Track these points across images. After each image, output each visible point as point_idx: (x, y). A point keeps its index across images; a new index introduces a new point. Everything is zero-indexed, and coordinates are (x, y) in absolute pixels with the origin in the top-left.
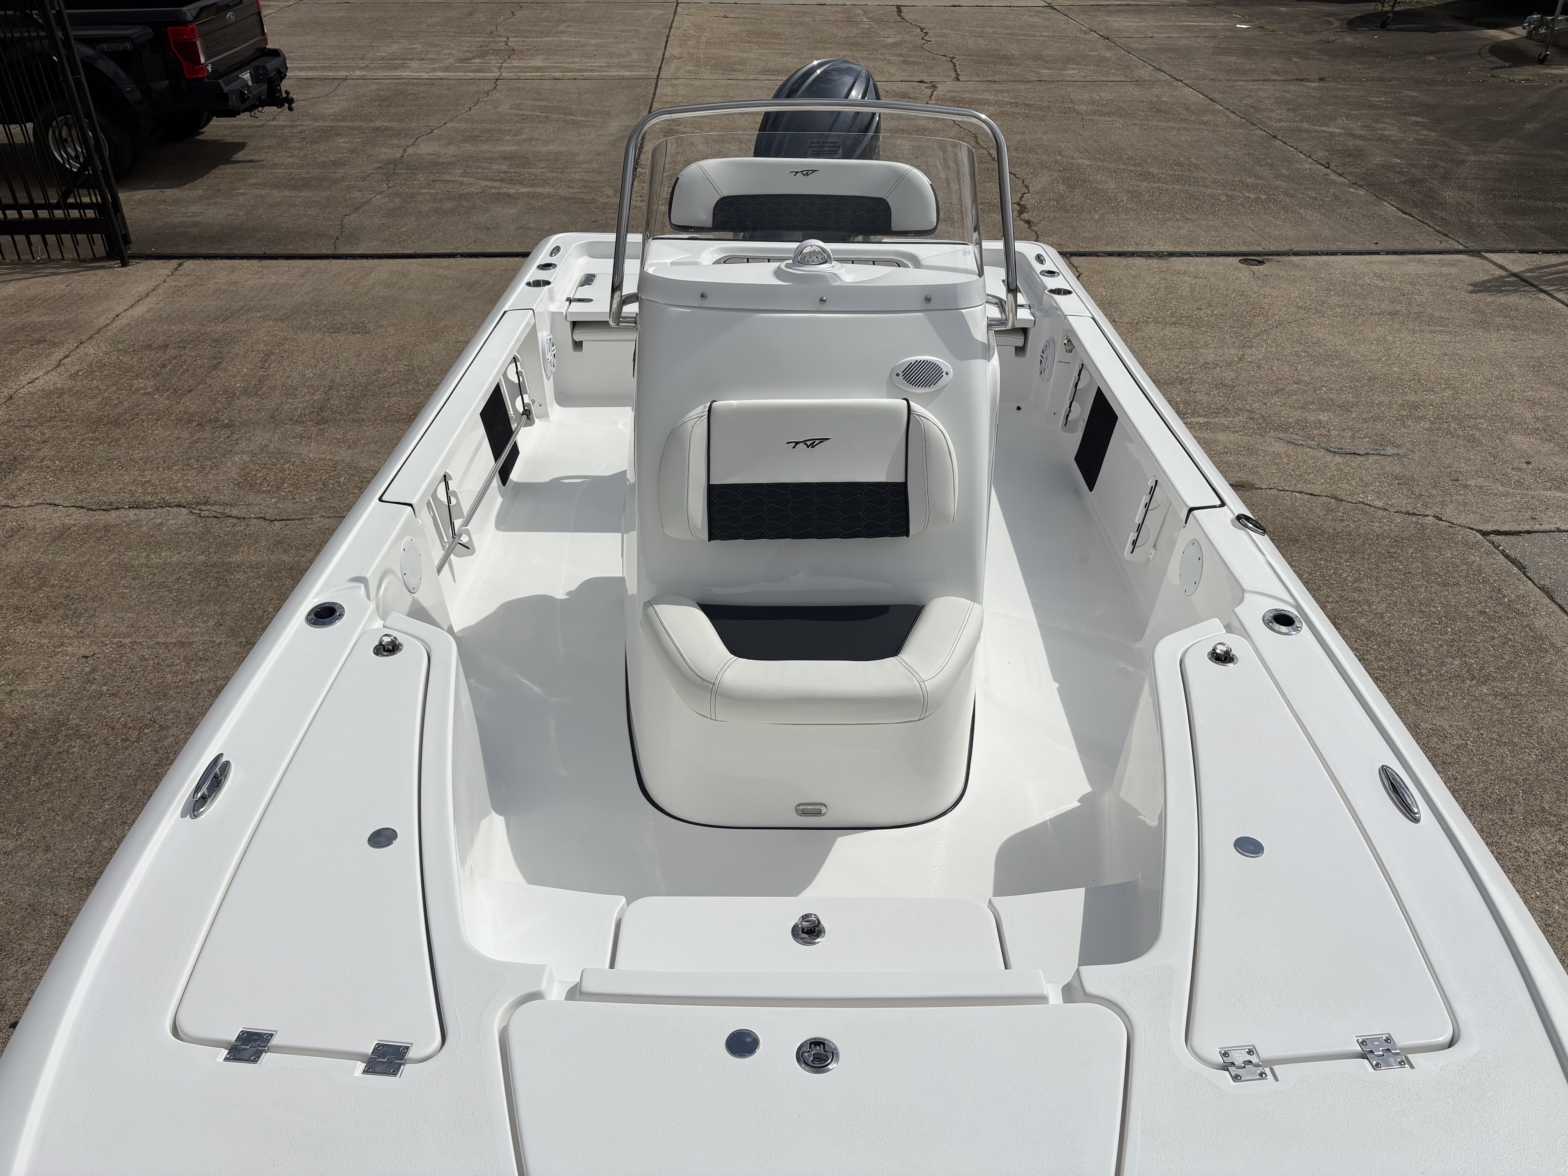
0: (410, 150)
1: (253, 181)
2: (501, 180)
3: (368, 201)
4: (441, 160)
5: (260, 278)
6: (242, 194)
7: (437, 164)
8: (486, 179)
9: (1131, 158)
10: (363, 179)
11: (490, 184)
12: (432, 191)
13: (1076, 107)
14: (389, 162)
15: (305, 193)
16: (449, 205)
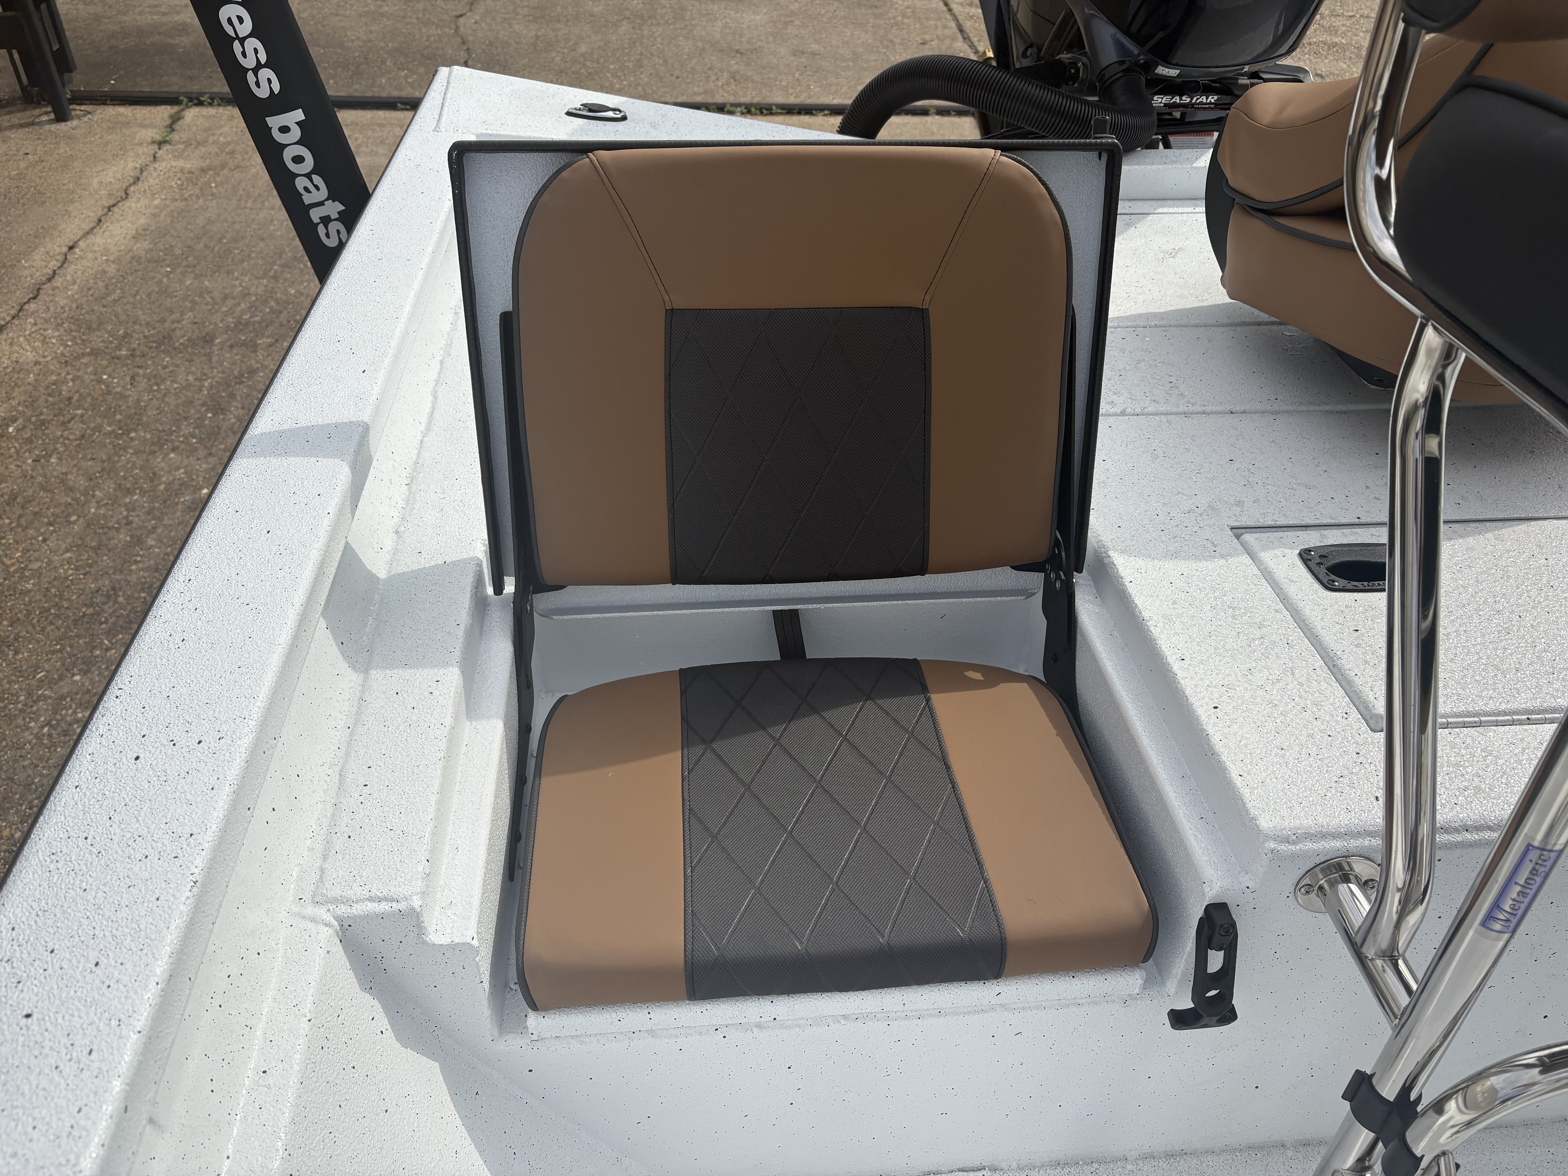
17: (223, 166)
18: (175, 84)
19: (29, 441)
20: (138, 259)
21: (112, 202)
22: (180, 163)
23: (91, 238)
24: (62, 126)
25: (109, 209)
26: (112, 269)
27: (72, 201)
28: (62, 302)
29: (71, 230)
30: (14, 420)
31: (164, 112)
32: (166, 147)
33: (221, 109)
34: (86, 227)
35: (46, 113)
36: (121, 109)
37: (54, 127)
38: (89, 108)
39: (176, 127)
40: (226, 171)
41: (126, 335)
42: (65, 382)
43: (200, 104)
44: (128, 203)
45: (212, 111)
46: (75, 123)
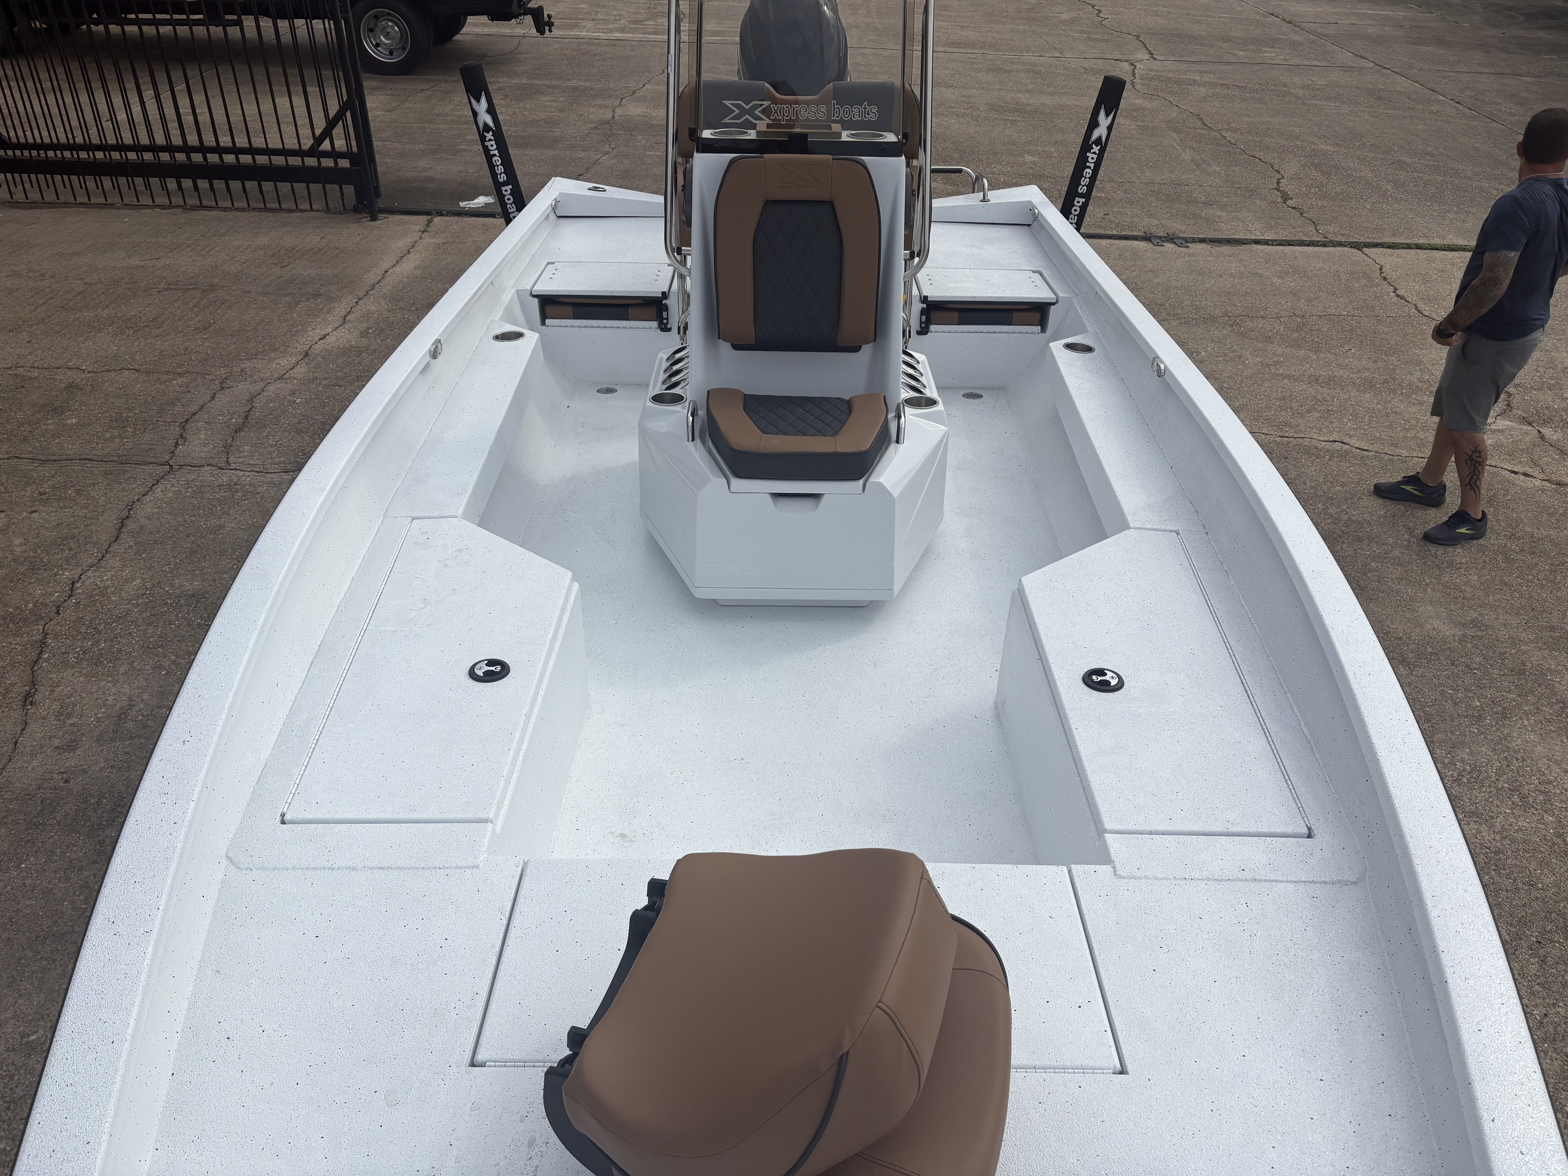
0: (619, 111)
3: (596, 162)
9: (1373, 145)
10: (583, 139)
13: (1292, 91)
14: (602, 123)
17: (454, 242)
18: (429, 206)
19: (378, 334)
20: (417, 277)
21: (402, 255)
22: (433, 240)
23: (394, 268)
24: (373, 223)
25: (401, 258)
26: (405, 280)
27: (384, 254)
28: (385, 291)
29: (385, 265)
30: (371, 328)
31: (423, 219)
32: (426, 234)
33: (452, 218)
34: (392, 264)
35: (365, 217)
36: (402, 217)
37: (370, 223)
38: (386, 216)
39: (430, 225)
40: (455, 244)
41: (413, 303)
42: (390, 317)
43: (442, 215)
44: (409, 256)
45: (447, 218)
46: (380, 222)
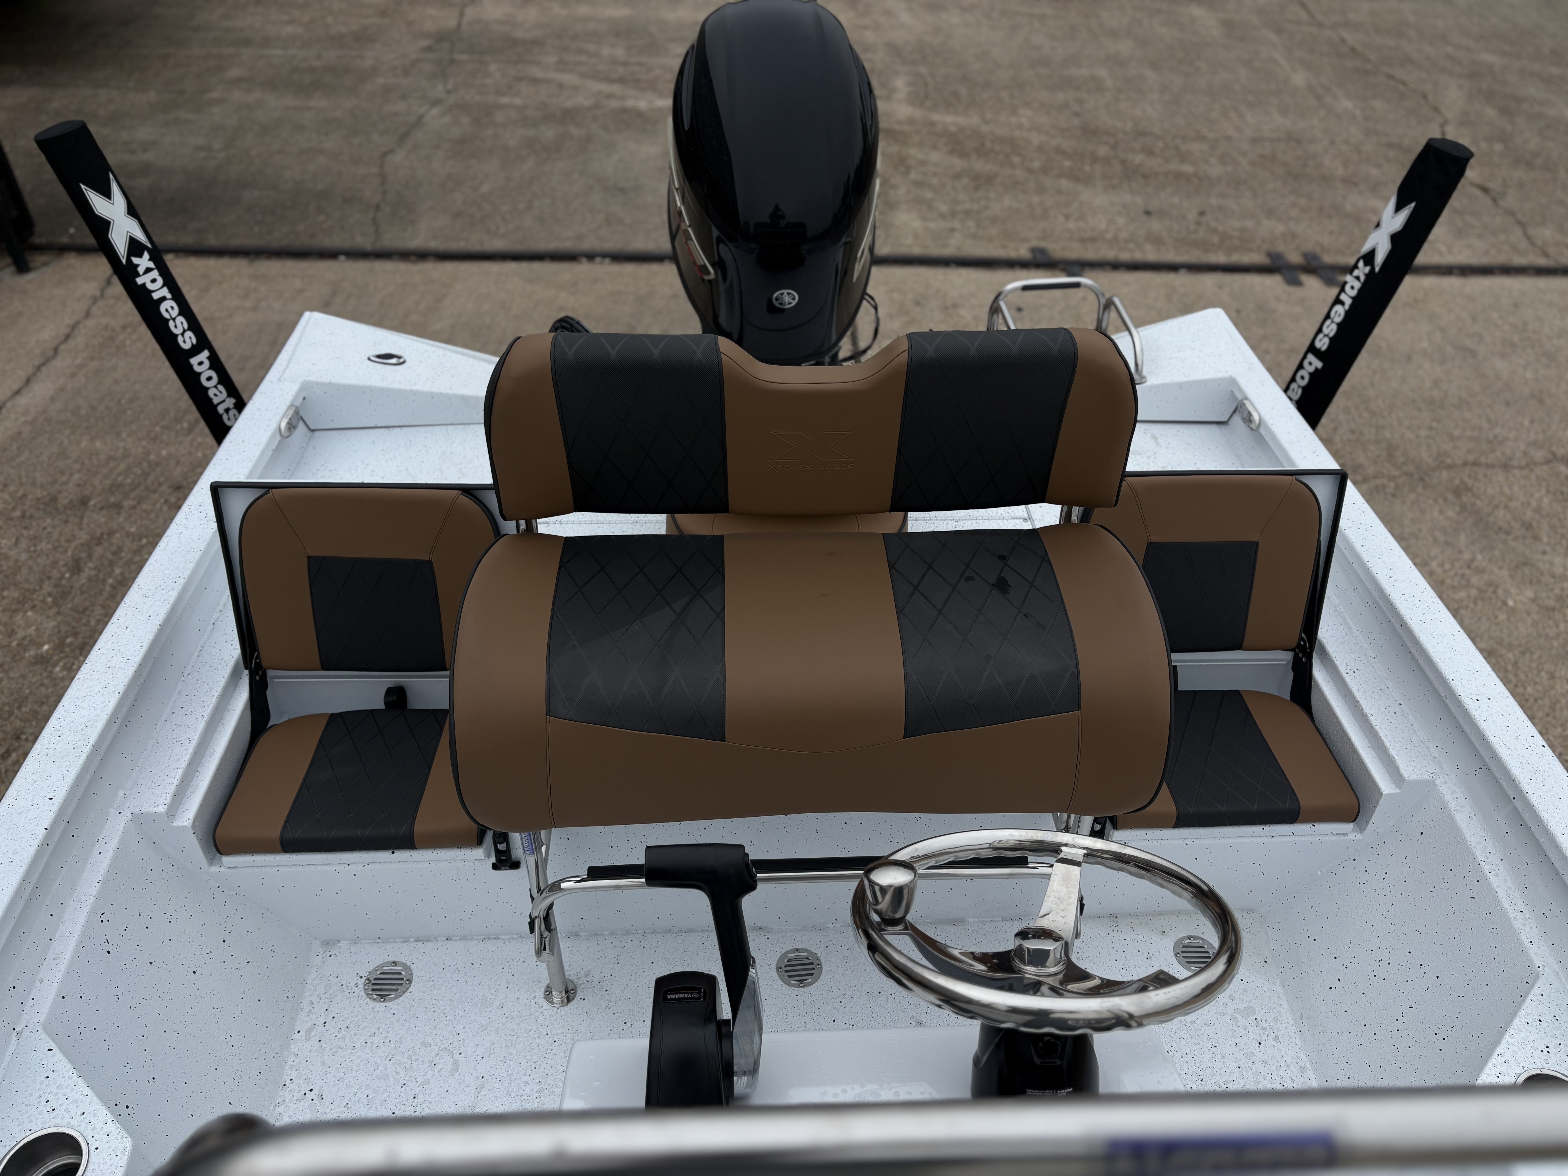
0: (470, 12)
1: (234, 72)
2: (621, 81)
3: (419, 122)
4: (520, 34)
5: (255, 309)
6: (219, 101)
7: (514, 43)
8: (596, 76)
10: (406, 73)
11: (604, 87)
12: (518, 101)
14: (442, 37)
15: (318, 102)
16: (549, 133)
20: (50, 420)
21: (42, 361)
23: (18, 397)
24: (20, 279)
25: (38, 368)
26: (27, 430)
34: (16, 387)
35: (9, 265)
37: (14, 279)
38: (48, 258)
41: (23, 497)
44: (54, 363)
46: (32, 275)
